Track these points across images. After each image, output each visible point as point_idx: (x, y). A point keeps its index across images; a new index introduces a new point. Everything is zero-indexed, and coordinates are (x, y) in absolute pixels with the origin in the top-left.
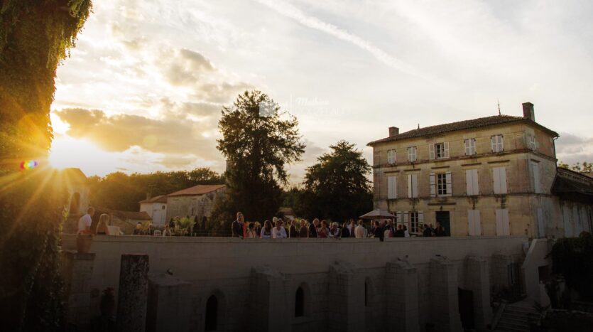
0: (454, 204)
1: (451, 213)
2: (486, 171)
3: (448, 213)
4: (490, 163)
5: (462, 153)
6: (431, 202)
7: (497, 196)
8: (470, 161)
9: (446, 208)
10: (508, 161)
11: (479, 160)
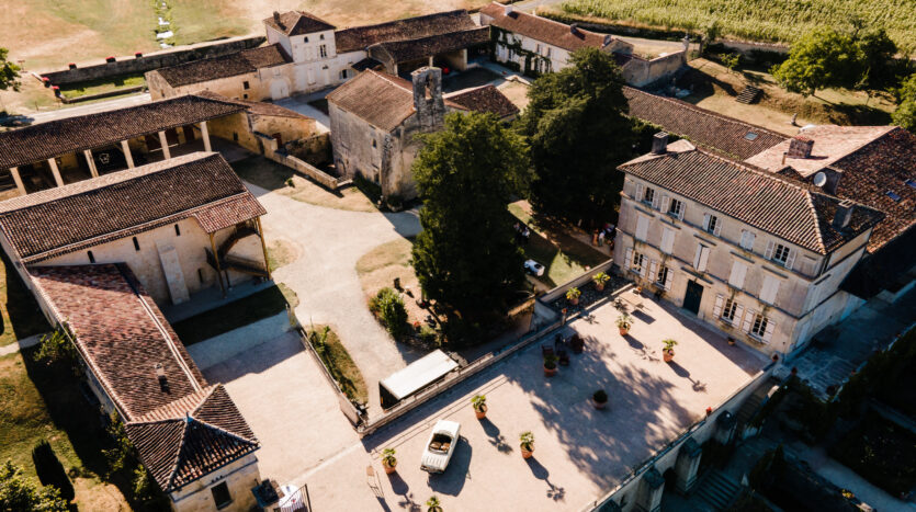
0: (711, 283)
1: (705, 290)
2: (757, 274)
3: (701, 288)
4: (764, 267)
5: (734, 239)
6: (687, 267)
7: (761, 302)
8: (742, 253)
9: (700, 282)
10: (786, 277)
11: (754, 258)
